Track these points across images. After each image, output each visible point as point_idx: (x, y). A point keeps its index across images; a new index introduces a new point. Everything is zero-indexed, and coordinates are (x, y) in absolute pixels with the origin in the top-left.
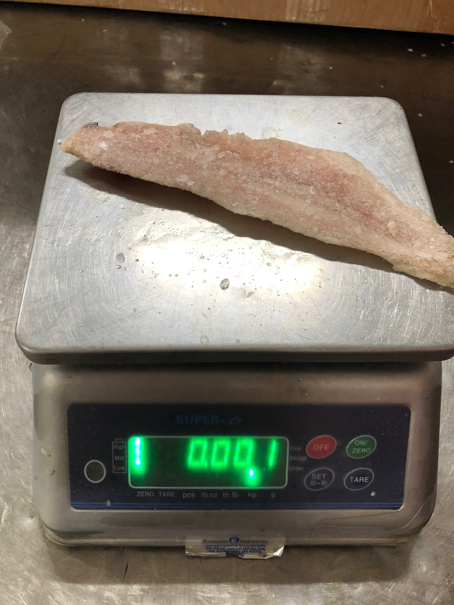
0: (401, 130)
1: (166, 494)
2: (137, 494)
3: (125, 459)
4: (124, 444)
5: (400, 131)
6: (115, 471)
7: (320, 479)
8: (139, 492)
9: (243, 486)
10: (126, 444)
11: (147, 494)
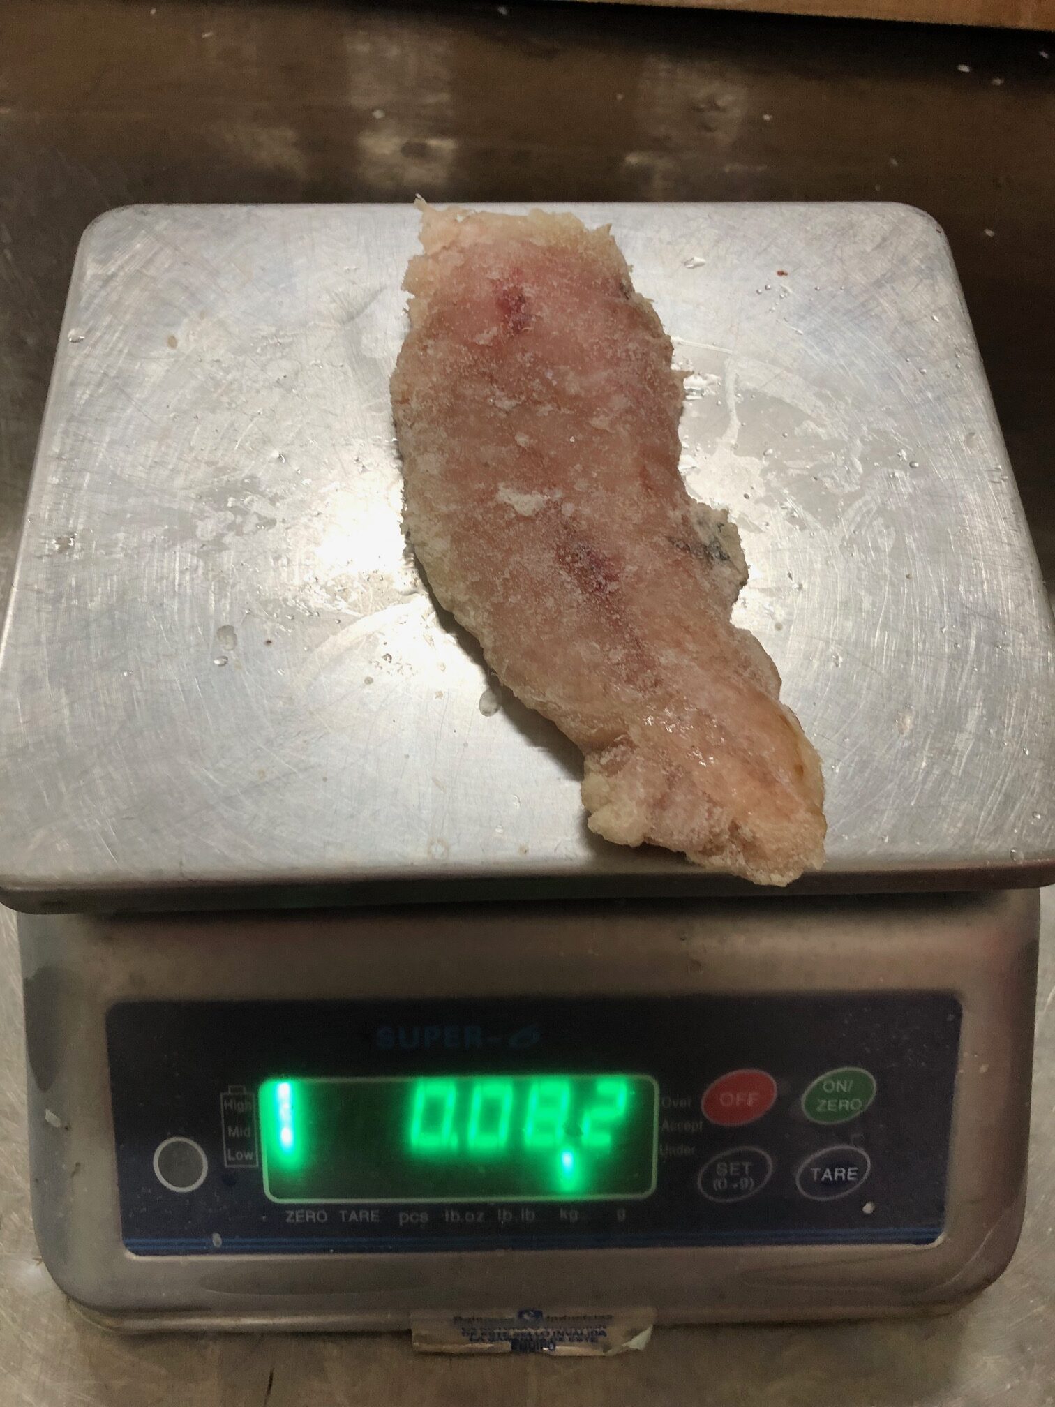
0: (937, 288)
1: (358, 1215)
2: (287, 1216)
3: (252, 1133)
4: (250, 1100)
5: (934, 290)
6: (229, 1163)
7: (737, 1174)
8: (292, 1213)
9: (546, 1193)
10: (254, 1099)
11: (311, 1216)
